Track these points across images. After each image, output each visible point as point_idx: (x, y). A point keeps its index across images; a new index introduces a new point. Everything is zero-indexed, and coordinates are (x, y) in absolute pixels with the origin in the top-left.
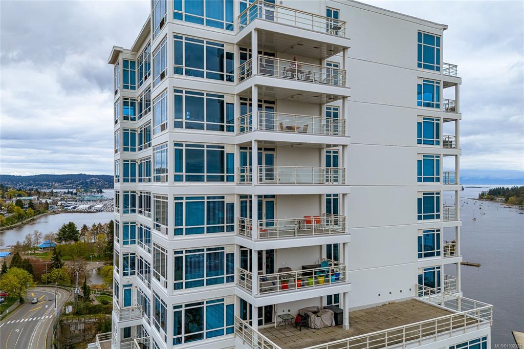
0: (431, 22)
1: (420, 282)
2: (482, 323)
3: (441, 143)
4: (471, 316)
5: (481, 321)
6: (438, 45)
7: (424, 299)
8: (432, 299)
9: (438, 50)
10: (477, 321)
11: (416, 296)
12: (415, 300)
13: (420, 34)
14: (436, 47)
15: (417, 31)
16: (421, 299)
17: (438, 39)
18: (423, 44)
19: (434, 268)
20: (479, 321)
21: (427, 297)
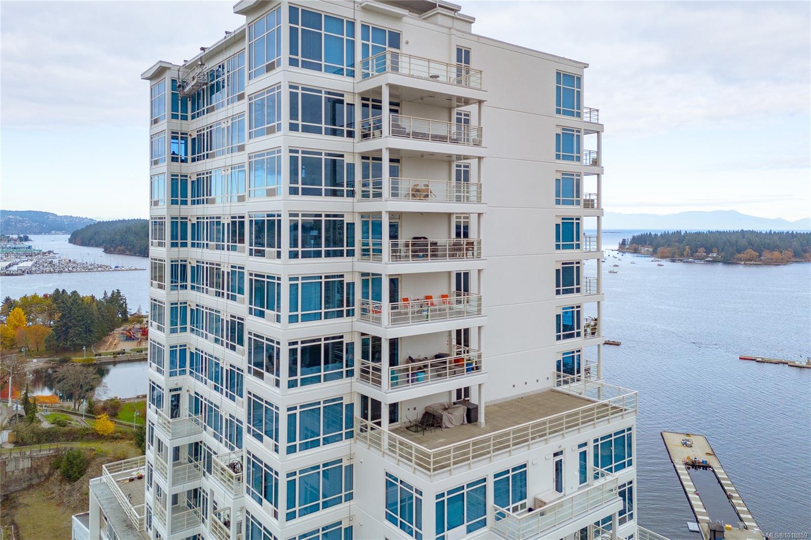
0: (570, 60)
1: (558, 369)
2: (627, 412)
3: (582, 203)
4: (614, 405)
5: (625, 410)
6: (579, 86)
7: (564, 388)
8: (573, 388)
9: (579, 93)
10: (622, 410)
11: (554, 386)
12: (553, 391)
13: (558, 74)
14: (576, 89)
15: (556, 71)
16: (559, 389)
17: (579, 79)
18: (562, 86)
19: (573, 352)
20: (624, 410)
21: (566, 386)
